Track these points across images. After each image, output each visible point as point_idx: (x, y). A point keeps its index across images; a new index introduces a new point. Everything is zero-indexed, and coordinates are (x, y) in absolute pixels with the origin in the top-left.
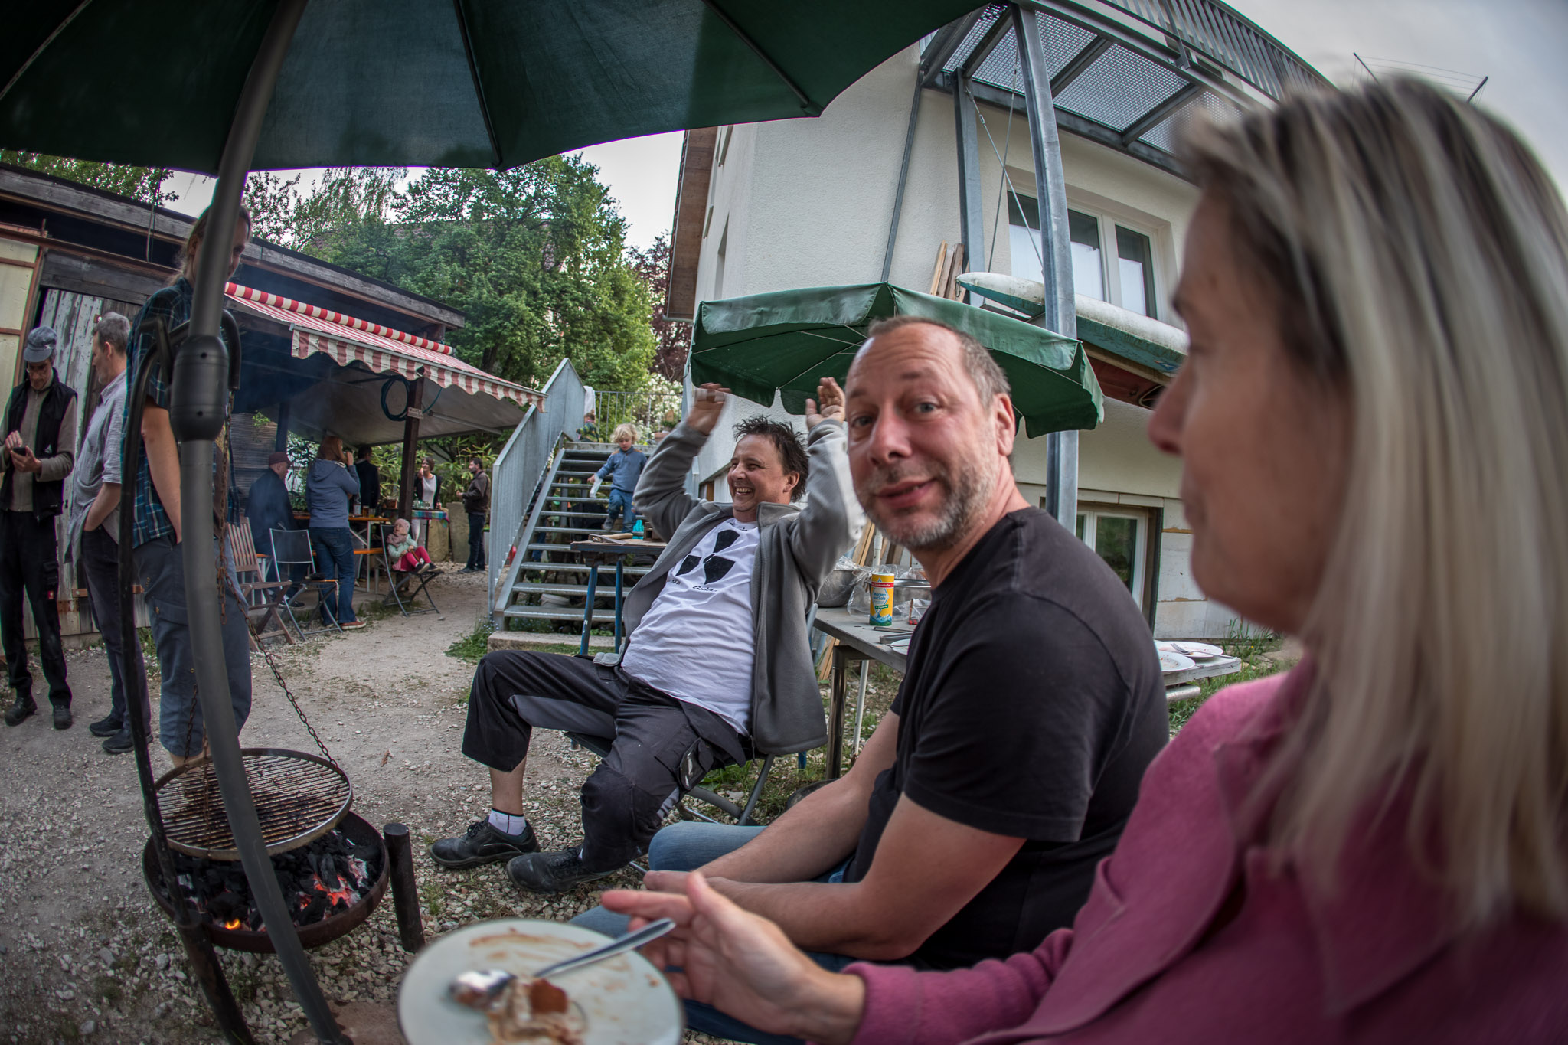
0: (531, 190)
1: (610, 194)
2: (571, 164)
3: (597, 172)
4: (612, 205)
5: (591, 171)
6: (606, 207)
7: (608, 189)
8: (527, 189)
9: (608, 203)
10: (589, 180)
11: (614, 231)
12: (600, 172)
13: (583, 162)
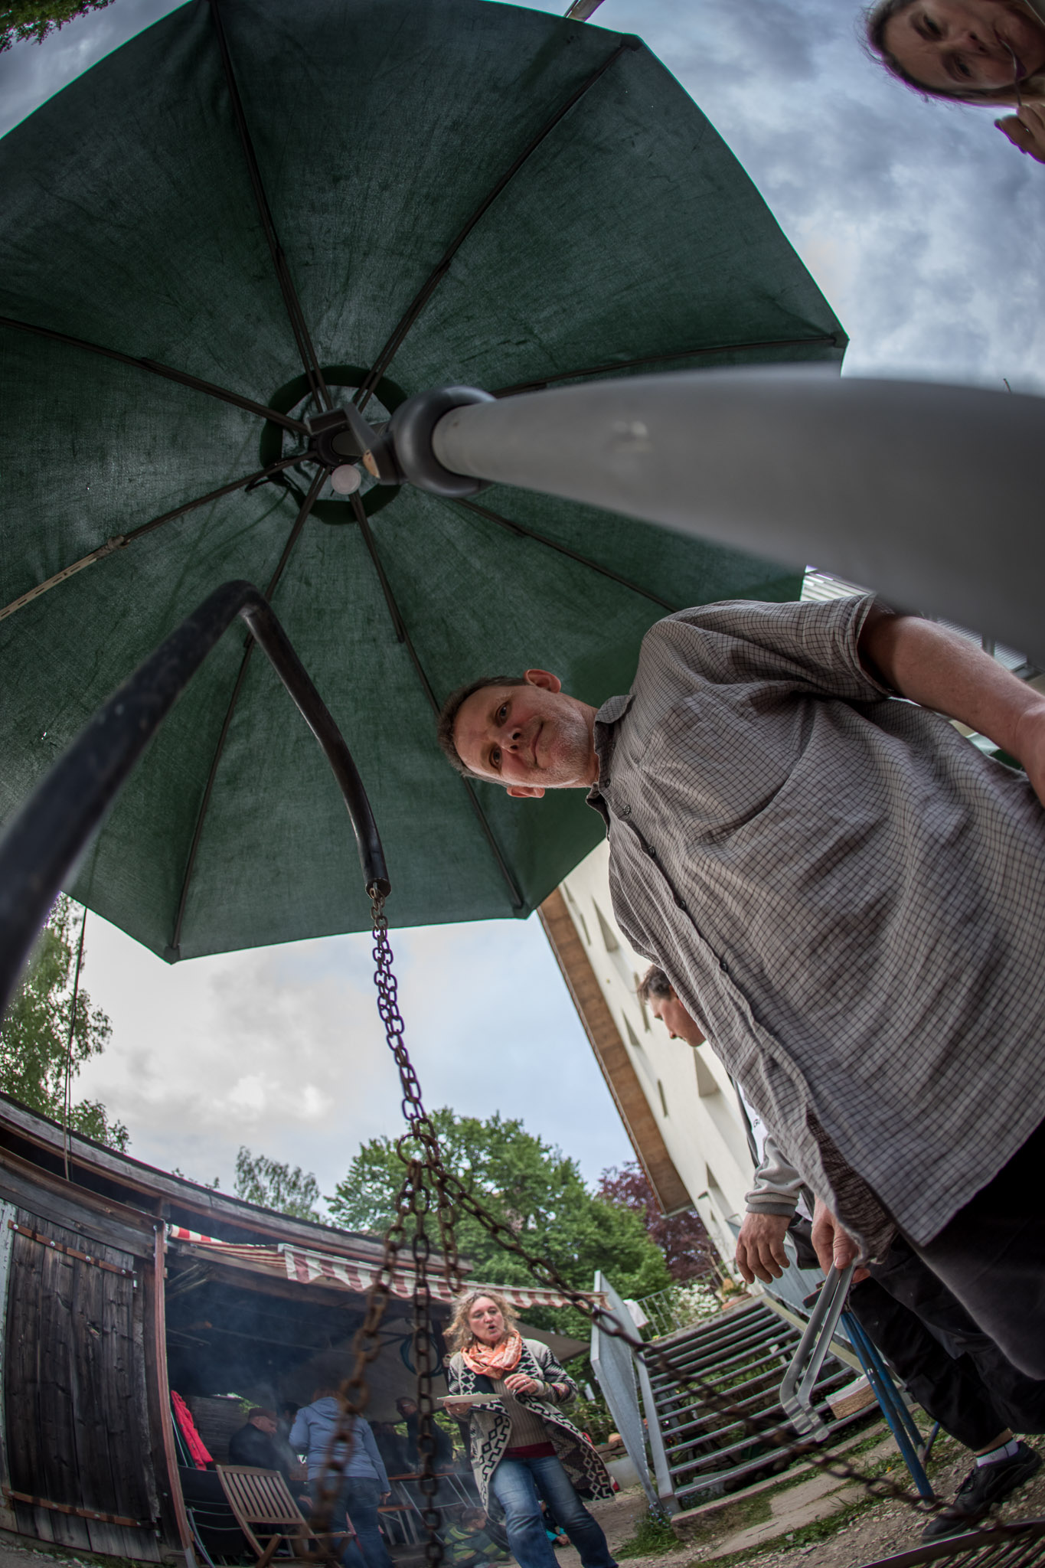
0: (466, 1164)
1: (544, 1143)
2: (493, 1125)
3: (521, 1124)
4: (552, 1152)
5: (515, 1125)
6: (545, 1156)
7: (539, 1139)
8: (461, 1165)
9: (546, 1150)
10: (519, 1134)
11: (567, 1174)
12: (525, 1122)
13: (503, 1120)
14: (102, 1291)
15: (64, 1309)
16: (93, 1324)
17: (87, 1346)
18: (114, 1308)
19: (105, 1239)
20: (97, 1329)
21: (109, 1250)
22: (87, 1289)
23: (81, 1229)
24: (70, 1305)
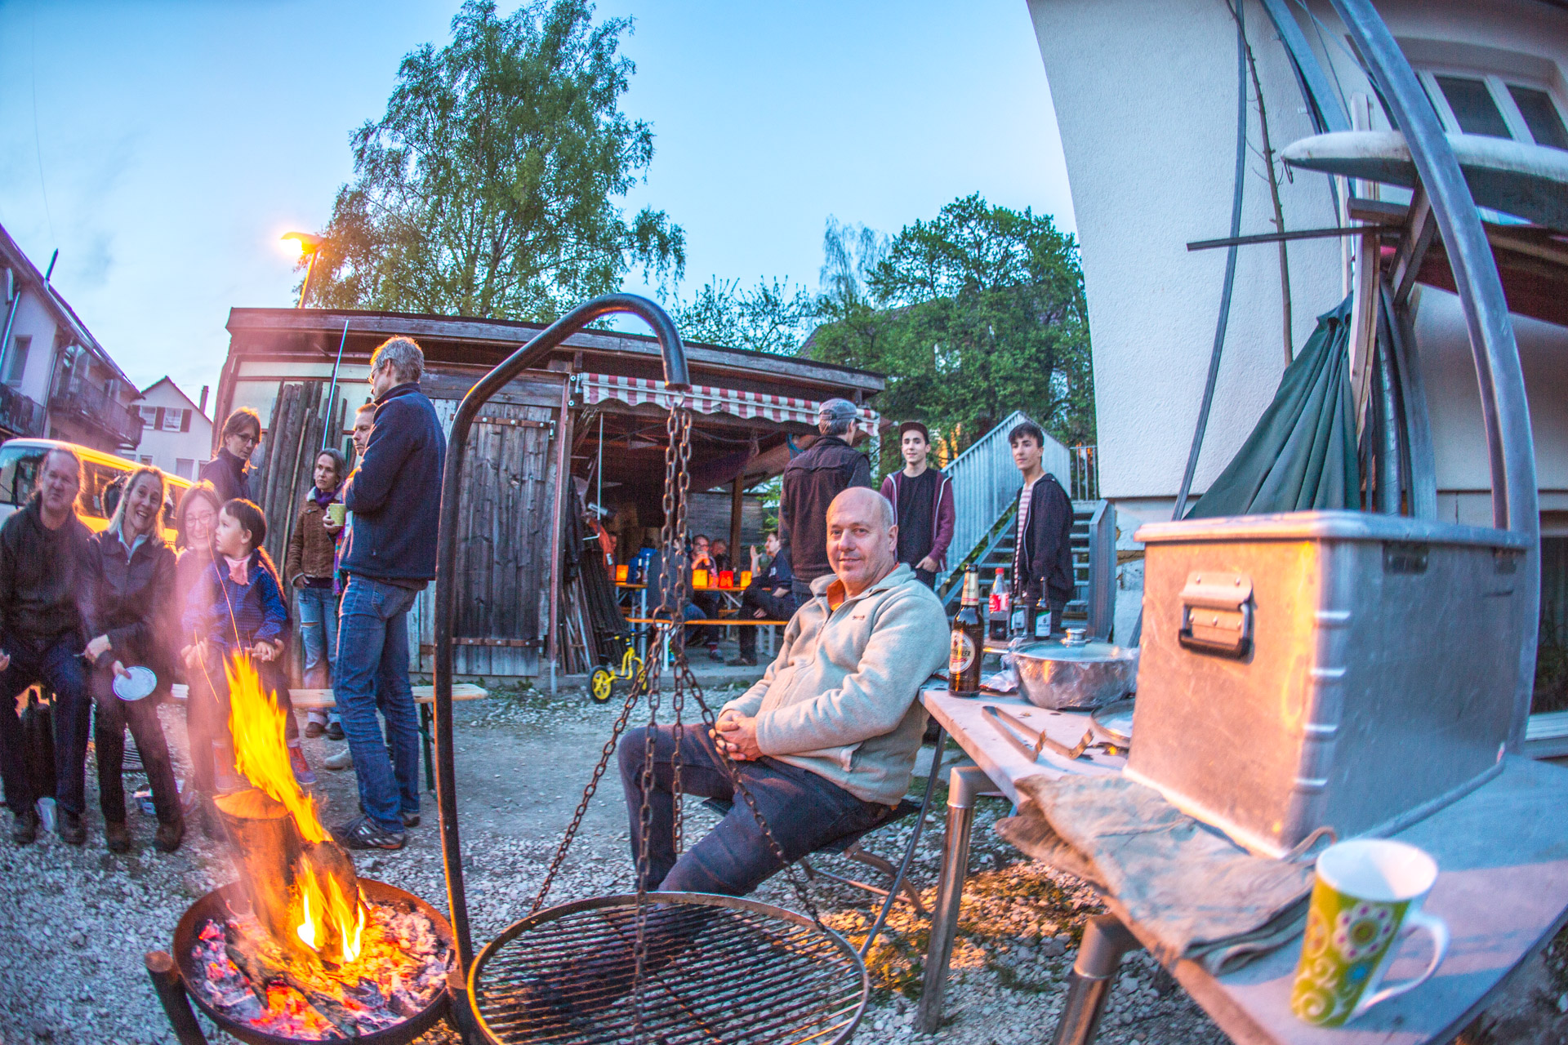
14: (524, 448)
15: (491, 472)
16: (514, 477)
17: (508, 496)
18: (532, 457)
19: (528, 400)
20: (516, 480)
21: (532, 409)
22: (511, 449)
23: (509, 399)
24: (496, 467)
